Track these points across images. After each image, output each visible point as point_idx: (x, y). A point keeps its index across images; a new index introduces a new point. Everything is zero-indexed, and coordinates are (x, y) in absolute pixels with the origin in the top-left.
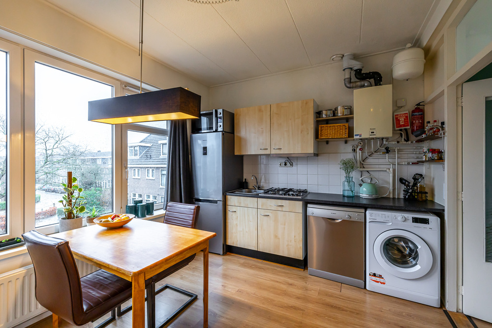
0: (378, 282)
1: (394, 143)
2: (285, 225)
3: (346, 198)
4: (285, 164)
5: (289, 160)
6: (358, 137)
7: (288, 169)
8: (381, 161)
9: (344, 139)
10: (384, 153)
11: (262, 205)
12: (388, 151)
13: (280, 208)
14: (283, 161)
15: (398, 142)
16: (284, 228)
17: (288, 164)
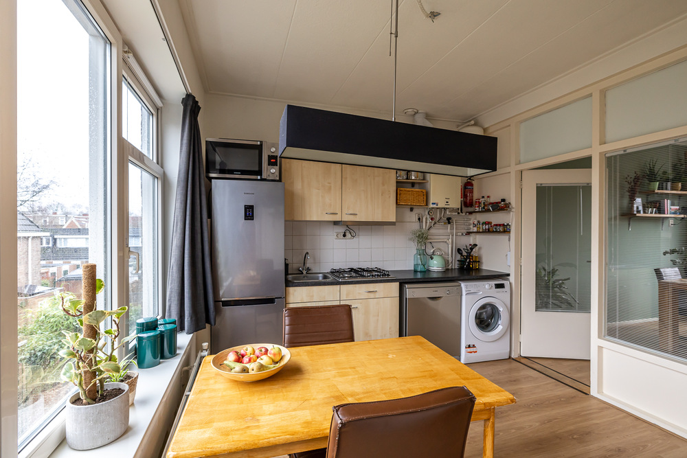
0: (471, 352)
1: (454, 214)
2: (378, 316)
3: (419, 273)
4: (344, 236)
5: (350, 228)
6: (435, 206)
7: (349, 242)
8: (441, 231)
9: (410, 207)
10: (445, 223)
11: (347, 295)
12: (449, 220)
13: (372, 295)
14: (341, 230)
15: (459, 213)
16: (378, 320)
17: (348, 234)
